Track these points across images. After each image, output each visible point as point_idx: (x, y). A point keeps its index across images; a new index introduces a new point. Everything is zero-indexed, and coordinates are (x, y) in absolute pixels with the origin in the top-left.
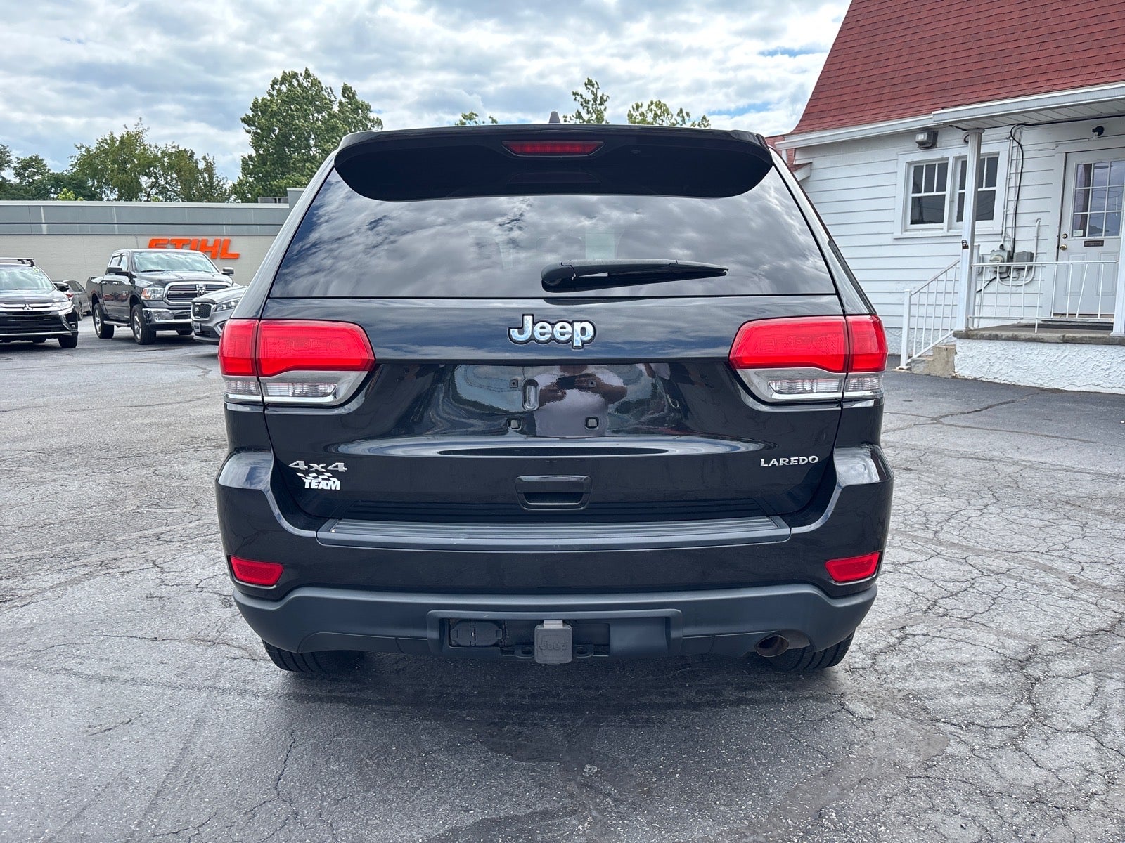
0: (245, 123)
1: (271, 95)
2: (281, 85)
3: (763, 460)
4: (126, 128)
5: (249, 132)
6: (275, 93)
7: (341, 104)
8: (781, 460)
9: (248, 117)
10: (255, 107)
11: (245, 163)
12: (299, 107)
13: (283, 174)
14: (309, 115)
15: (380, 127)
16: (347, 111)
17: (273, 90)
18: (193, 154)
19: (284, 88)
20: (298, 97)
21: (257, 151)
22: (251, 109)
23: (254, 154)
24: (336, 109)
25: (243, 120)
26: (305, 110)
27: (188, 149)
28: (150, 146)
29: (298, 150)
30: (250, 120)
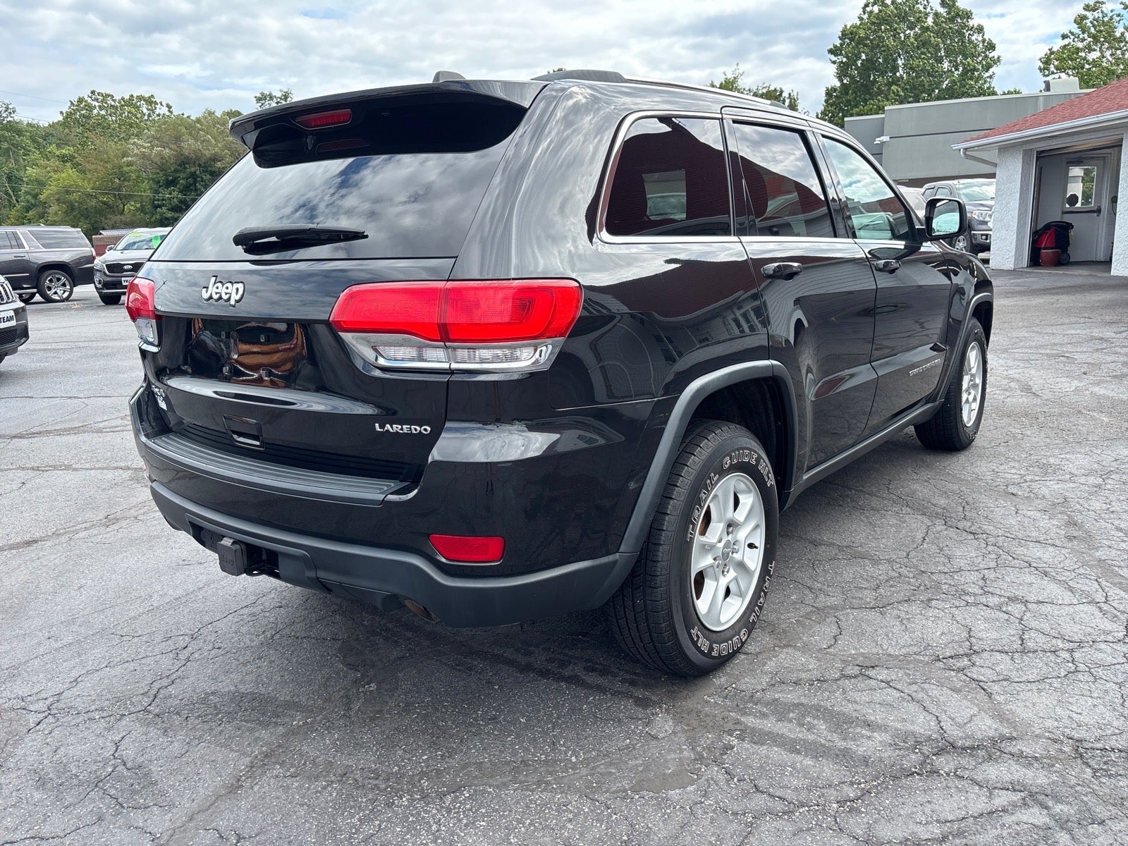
0: (832, 54)
1: (860, 19)
2: (873, 6)
3: (377, 425)
4: (725, 75)
5: (834, 62)
6: (865, 17)
7: (937, 15)
8: (394, 426)
9: (835, 46)
10: (844, 35)
11: (829, 93)
12: (888, 27)
13: (865, 101)
14: (899, 34)
15: (981, 35)
16: (942, 22)
17: (864, 13)
18: (782, 92)
19: (876, 9)
20: (889, 16)
21: (841, 81)
22: (839, 37)
23: (838, 84)
24: (930, 21)
25: (831, 51)
26: (895, 29)
27: (778, 88)
28: (744, 89)
29: (883, 73)
30: (836, 50)
